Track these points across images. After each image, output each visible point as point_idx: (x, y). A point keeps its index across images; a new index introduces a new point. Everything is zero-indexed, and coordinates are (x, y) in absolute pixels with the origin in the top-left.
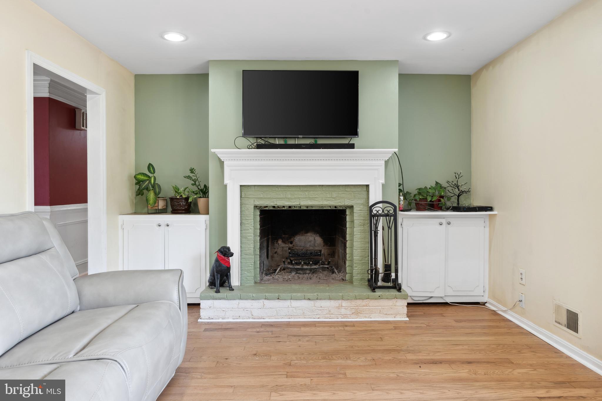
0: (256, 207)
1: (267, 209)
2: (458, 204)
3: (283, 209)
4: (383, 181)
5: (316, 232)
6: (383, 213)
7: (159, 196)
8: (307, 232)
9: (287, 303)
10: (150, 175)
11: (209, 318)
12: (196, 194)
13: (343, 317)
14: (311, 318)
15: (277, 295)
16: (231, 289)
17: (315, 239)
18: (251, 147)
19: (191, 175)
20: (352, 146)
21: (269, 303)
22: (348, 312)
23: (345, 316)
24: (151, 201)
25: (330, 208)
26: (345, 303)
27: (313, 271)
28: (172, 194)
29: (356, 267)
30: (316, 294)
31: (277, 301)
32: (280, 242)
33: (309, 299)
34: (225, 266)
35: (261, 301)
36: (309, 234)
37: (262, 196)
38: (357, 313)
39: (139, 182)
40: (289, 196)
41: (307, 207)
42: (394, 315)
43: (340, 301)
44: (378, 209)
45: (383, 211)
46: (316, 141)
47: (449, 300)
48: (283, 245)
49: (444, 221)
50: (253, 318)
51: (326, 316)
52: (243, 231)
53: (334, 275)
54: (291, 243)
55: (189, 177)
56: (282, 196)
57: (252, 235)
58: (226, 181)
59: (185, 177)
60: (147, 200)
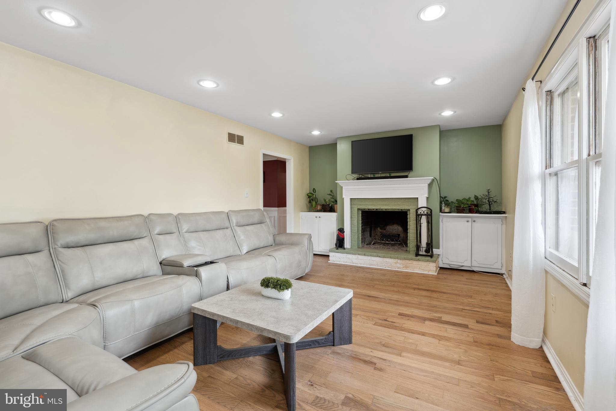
0: (358, 209)
1: (365, 210)
2: (490, 210)
3: (373, 210)
4: (427, 195)
5: (398, 224)
6: (424, 214)
7: (318, 203)
8: (393, 224)
9: (369, 258)
10: (314, 193)
11: (333, 261)
12: (333, 202)
13: (398, 268)
14: (381, 267)
15: (364, 253)
16: (344, 249)
17: (398, 228)
18: (354, 179)
19: (331, 193)
20: (406, 177)
21: (360, 257)
22: (401, 266)
23: (399, 268)
24: (314, 206)
25: (398, 211)
26: (399, 261)
27: (393, 245)
28: (324, 203)
29: (412, 243)
30: (384, 255)
31: (364, 256)
32: (379, 229)
33: (380, 257)
34: (341, 237)
35: (357, 255)
36: (395, 225)
37: (361, 204)
38: (406, 267)
39: (309, 197)
40: (375, 204)
41: (386, 210)
42: (428, 271)
43: (397, 260)
44: (421, 211)
45: (424, 212)
46: (390, 175)
47: (475, 269)
48: (380, 230)
49: (470, 220)
50: (353, 263)
51: (389, 267)
52: (352, 221)
53: (404, 248)
54: (385, 230)
55: (330, 195)
56: (371, 204)
57: (357, 223)
58: (344, 196)
59: (328, 194)
60: (312, 205)
